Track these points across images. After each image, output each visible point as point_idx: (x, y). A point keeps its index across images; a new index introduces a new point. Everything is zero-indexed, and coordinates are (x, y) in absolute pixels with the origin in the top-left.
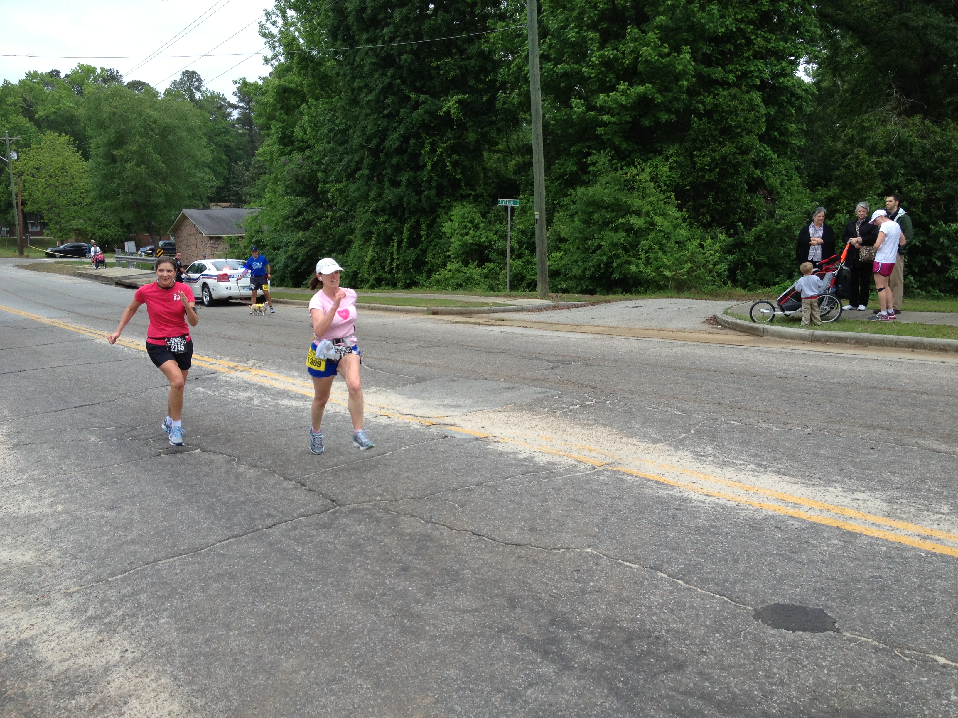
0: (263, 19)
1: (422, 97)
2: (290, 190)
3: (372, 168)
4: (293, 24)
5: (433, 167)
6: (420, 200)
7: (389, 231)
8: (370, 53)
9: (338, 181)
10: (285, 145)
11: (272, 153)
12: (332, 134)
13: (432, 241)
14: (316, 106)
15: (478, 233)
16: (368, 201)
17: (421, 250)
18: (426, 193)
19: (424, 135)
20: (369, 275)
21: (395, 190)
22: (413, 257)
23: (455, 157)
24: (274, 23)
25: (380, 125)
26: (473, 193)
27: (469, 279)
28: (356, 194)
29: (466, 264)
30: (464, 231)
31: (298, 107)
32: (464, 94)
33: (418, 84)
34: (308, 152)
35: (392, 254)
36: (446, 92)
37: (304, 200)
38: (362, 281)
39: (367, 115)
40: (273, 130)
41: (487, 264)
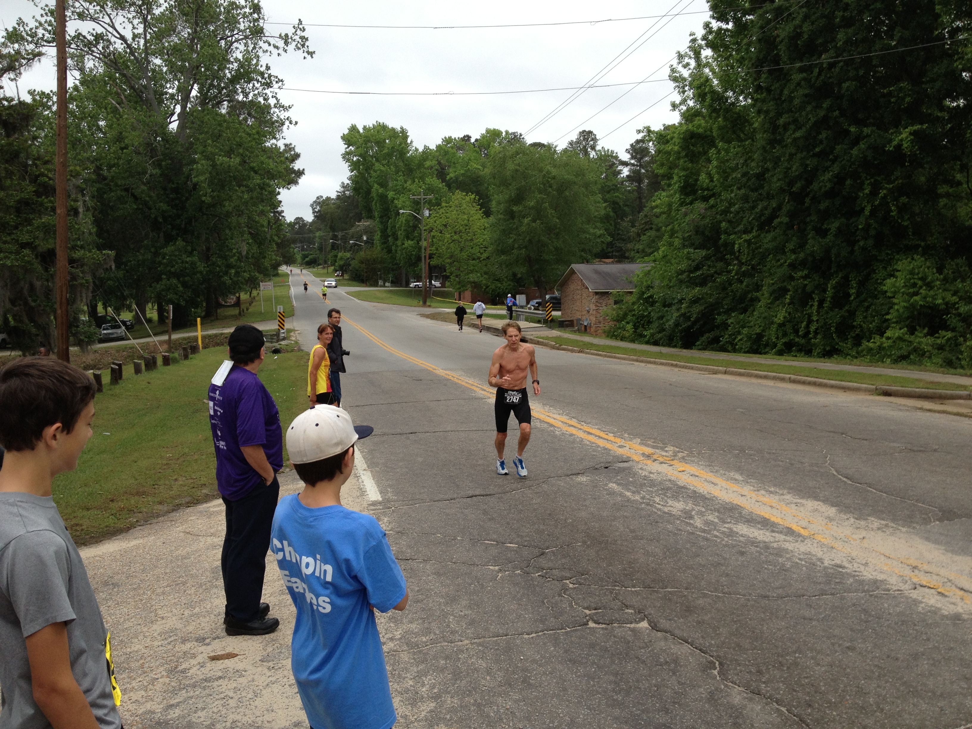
0: (675, 62)
1: (866, 131)
2: (688, 243)
3: (792, 215)
4: (707, 65)
5: (873, 213)
6: (852, 252)
7: (809, 289)
8: (803, 83)
9: (746, 232)
10: (687, 194)
11: (670, 205)
12: (744, 180)
13: (865, 300)
14: (727, 151)
15: (932, 293)
16: (784, 253)
17: (848, 311)
18: (861, 243)
19: (863, 175)
20: (777, 338)
21: (820, 240)
22: (838, 319)
23: (904, 199)
24: (686, 66)
25: (807, 165)
26: (923, 244)
27: (915, 350)
28: (770, 246)
29: (912, 331)
30: (911, 290)
31: (705, 153)
32: (922, 124)
33: (860, 116)
34: (712, 201)
35: (810, 315)
36: (897, 124)
37: (704, 253)
38: (767, 345)
39: (791, 156)
40: (676, 178)
41: (942, 333)
